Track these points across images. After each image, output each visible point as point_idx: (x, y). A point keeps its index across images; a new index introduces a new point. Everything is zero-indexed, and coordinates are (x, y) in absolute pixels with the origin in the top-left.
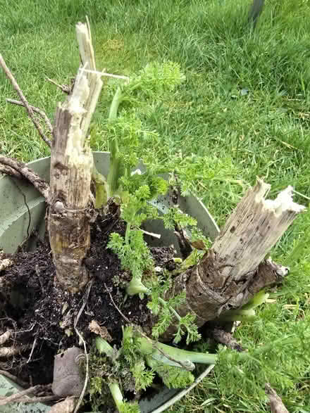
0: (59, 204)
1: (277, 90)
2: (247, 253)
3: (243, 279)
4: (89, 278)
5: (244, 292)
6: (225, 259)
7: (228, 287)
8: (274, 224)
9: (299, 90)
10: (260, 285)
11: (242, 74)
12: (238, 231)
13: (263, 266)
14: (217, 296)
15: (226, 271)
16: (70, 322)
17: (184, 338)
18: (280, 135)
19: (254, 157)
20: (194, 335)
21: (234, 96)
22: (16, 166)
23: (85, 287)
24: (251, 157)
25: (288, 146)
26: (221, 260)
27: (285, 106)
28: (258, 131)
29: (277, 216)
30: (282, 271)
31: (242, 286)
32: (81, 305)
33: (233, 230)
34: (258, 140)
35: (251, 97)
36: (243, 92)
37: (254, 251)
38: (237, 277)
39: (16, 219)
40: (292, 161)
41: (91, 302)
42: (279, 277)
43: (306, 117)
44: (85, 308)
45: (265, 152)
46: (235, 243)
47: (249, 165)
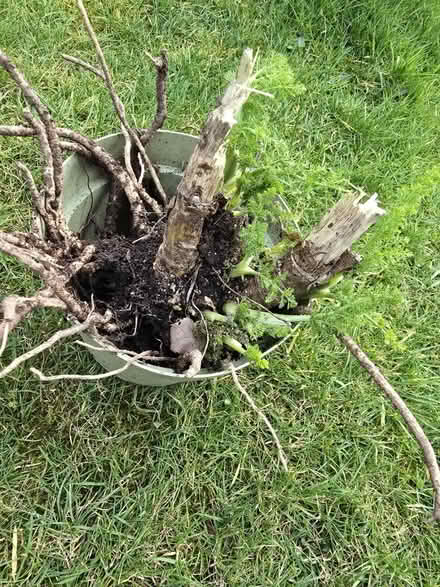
0: (196, 198)
1: (342, 45)
2: (339, 243)
3: (331, 263)
4: (197, 262)
5: (328, 274)
6: (321, 248)
7: (318, 270)
8: (363, 223)
9: (368, 50)
10: (341, 268)
11: (302, 14)
12: (335, 227)
13: (346, 254)
14: (309, 276)
15: (319, 258)
16: (179, 300)
17: (286, 305)
18: (340, 111)
19: (310, 137)
20: (293, 303)
21: (290, 47)
22: (87, 144)
23: (193, 270)
24: (306, 137)
25: (348, 126)
26: (317, 249)
27: (349, 70)
28: (315, 102)
29: (368, 216)
30: (359, 258)
31: (329, 269)
32: (190, 284)
33: (331, 225)
34: (315, 115)
35: (311, 51)
36: (301, 43)
37: (344, 242)
38: (327, 262)
39: (79, 203)
40: (351, 146)
41: (199, 283)
42: (356, 262)
43: (370, 88)
44: (194, 288)
45: (321, 132)
46: (332, 235)
47: (304, 147)
